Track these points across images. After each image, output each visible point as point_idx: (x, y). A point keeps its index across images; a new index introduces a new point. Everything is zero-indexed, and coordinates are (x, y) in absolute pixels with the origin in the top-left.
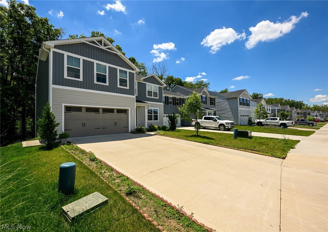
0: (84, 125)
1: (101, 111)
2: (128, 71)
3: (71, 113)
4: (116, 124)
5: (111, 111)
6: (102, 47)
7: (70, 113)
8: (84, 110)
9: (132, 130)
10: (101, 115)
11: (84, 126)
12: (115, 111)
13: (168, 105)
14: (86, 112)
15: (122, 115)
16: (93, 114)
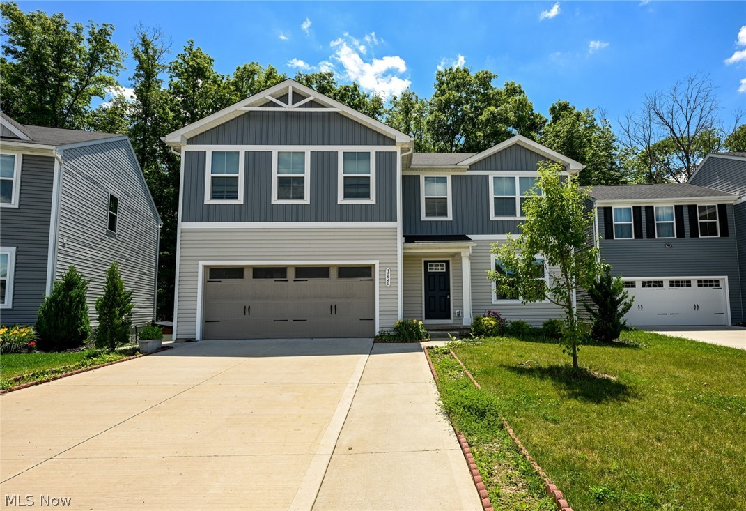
0: (247, 310)
1: (291, 274)
2: (373, 150)
3: (220, 283)
4: (333, 309)
5: (323, 272)
6: (290, 107)
7: (217, 283)
8: (248, 274)
9: (385, 329)
10: (291, 285)
11: (247, 313)
12: (333, 273)
13: (651, 240)
14: (253, 278)
15: (356, 282)
16: (269, 284)
